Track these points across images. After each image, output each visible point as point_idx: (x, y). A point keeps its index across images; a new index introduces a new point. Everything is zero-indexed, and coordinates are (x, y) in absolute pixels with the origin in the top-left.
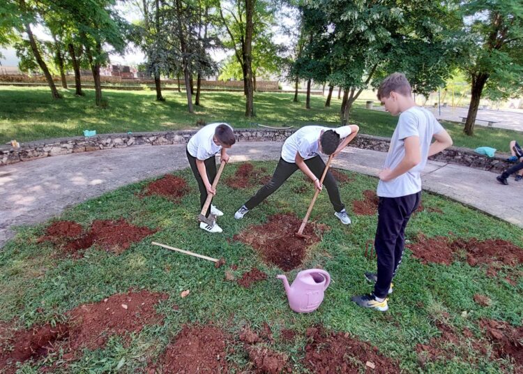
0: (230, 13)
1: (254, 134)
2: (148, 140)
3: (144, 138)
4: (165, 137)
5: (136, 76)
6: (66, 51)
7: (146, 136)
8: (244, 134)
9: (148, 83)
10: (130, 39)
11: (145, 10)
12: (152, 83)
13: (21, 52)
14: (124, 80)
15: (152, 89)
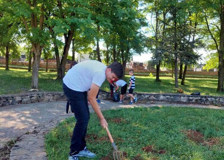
0: (215, 26)
1: (217, 100)
2: (144, 97)
3: (143, 96)
4: (155, 96)
5: (146, 68)
6: (111, 55)
7: (143, 94)
8: (209, 99)
9: (152, 73)
10: (145, 46)
11: (156, 30)
12: (155, 73)
13: (91, 56)
14: (139, 71)
15: (154, 76)
